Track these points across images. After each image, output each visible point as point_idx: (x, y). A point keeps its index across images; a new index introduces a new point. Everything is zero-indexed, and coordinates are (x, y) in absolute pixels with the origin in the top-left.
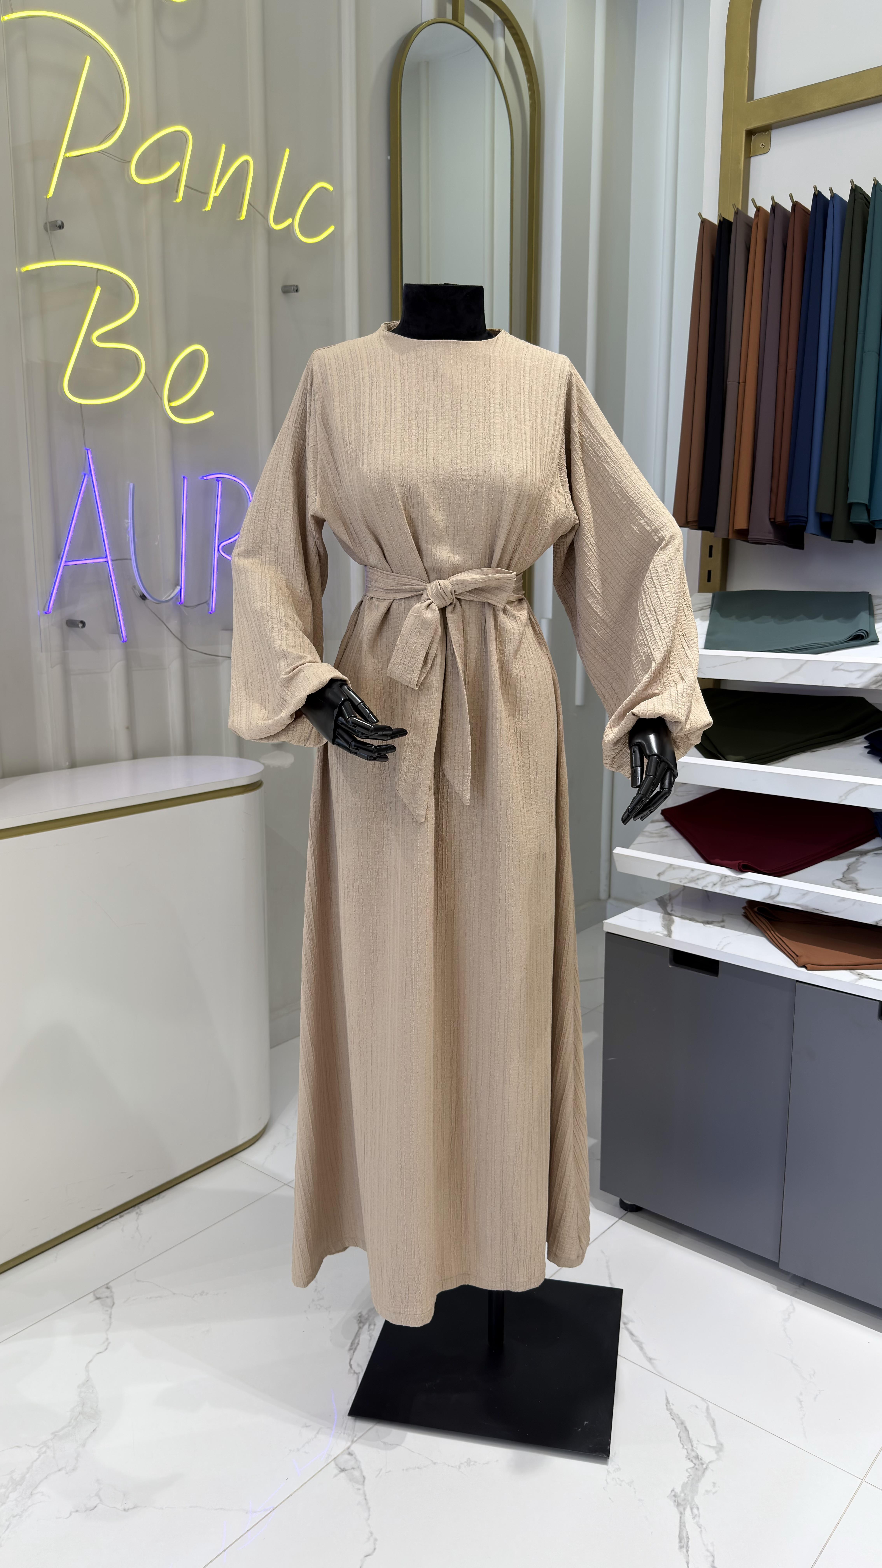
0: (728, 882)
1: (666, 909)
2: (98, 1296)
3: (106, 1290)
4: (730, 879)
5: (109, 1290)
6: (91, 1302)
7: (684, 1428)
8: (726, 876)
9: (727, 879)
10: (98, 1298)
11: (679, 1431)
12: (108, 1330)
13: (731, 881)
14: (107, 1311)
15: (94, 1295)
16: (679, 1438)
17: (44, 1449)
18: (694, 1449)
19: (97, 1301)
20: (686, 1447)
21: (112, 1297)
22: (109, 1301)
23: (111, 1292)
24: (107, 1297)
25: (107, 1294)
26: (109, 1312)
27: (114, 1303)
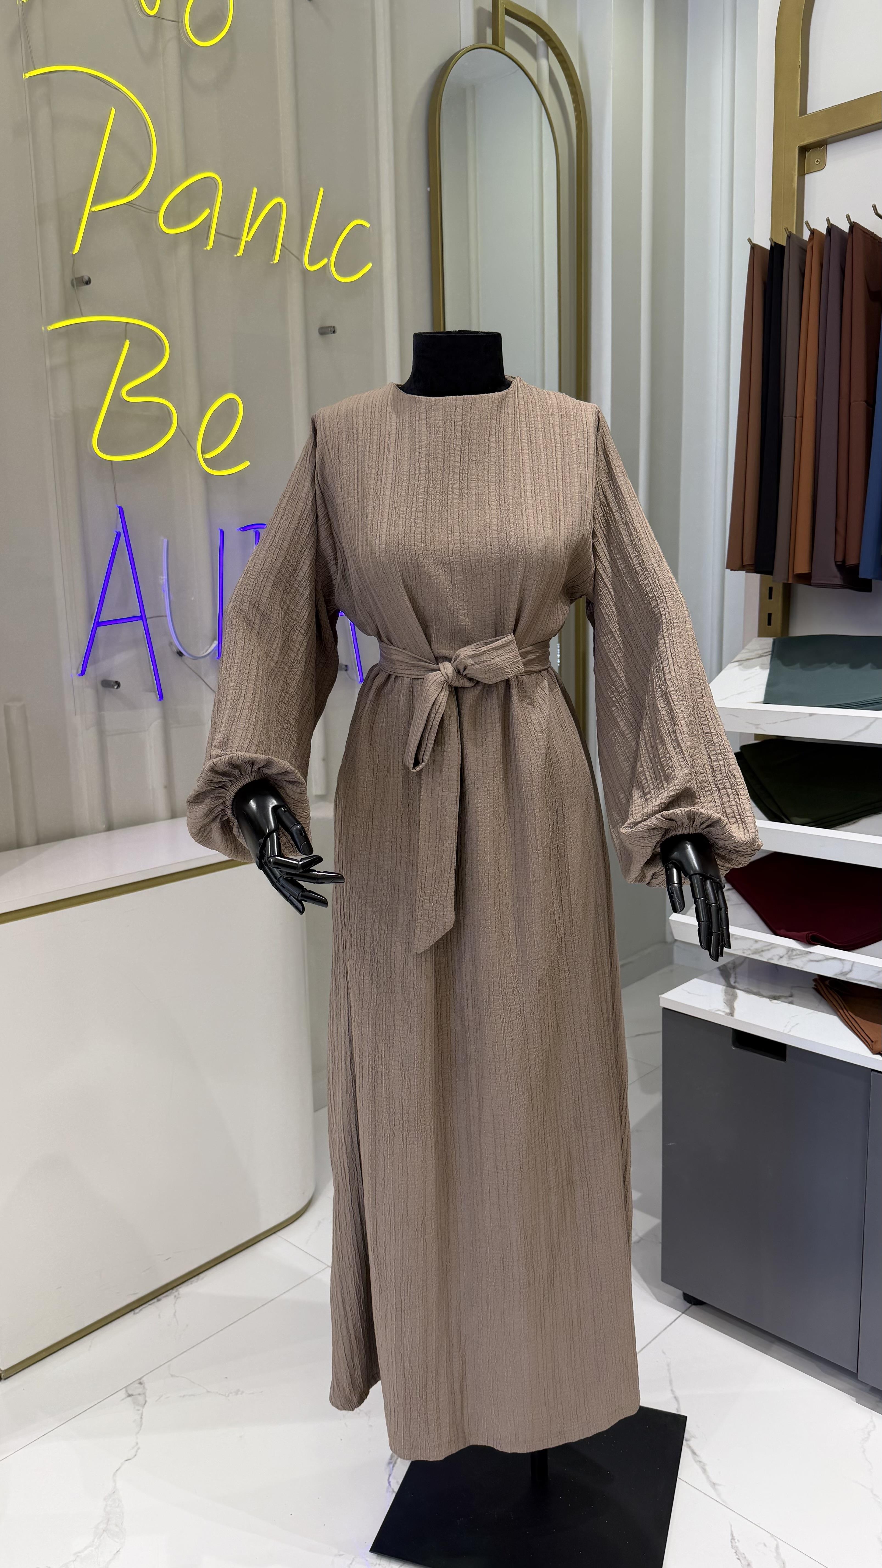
0: (796, 955)
1: (729, 980)
2: (130, 1392)
3: (139, 1385)
4: (798, 952)
5: (142, 1386)
6: (123, 1400)
8: (793, 950)
9: (794, 953)
10: (130, 1396)
12: (138, 1433)
13: (799, 955)
14: (139, 1410)
15: (126, 1391)
19: (129, 1399)
21: (144, 1394)
22: (141, 1398)
23: (144, 1387)
24: (139, 1394)
25: (140, 1391)
26: (140, 1412)
27: (146, 1402)
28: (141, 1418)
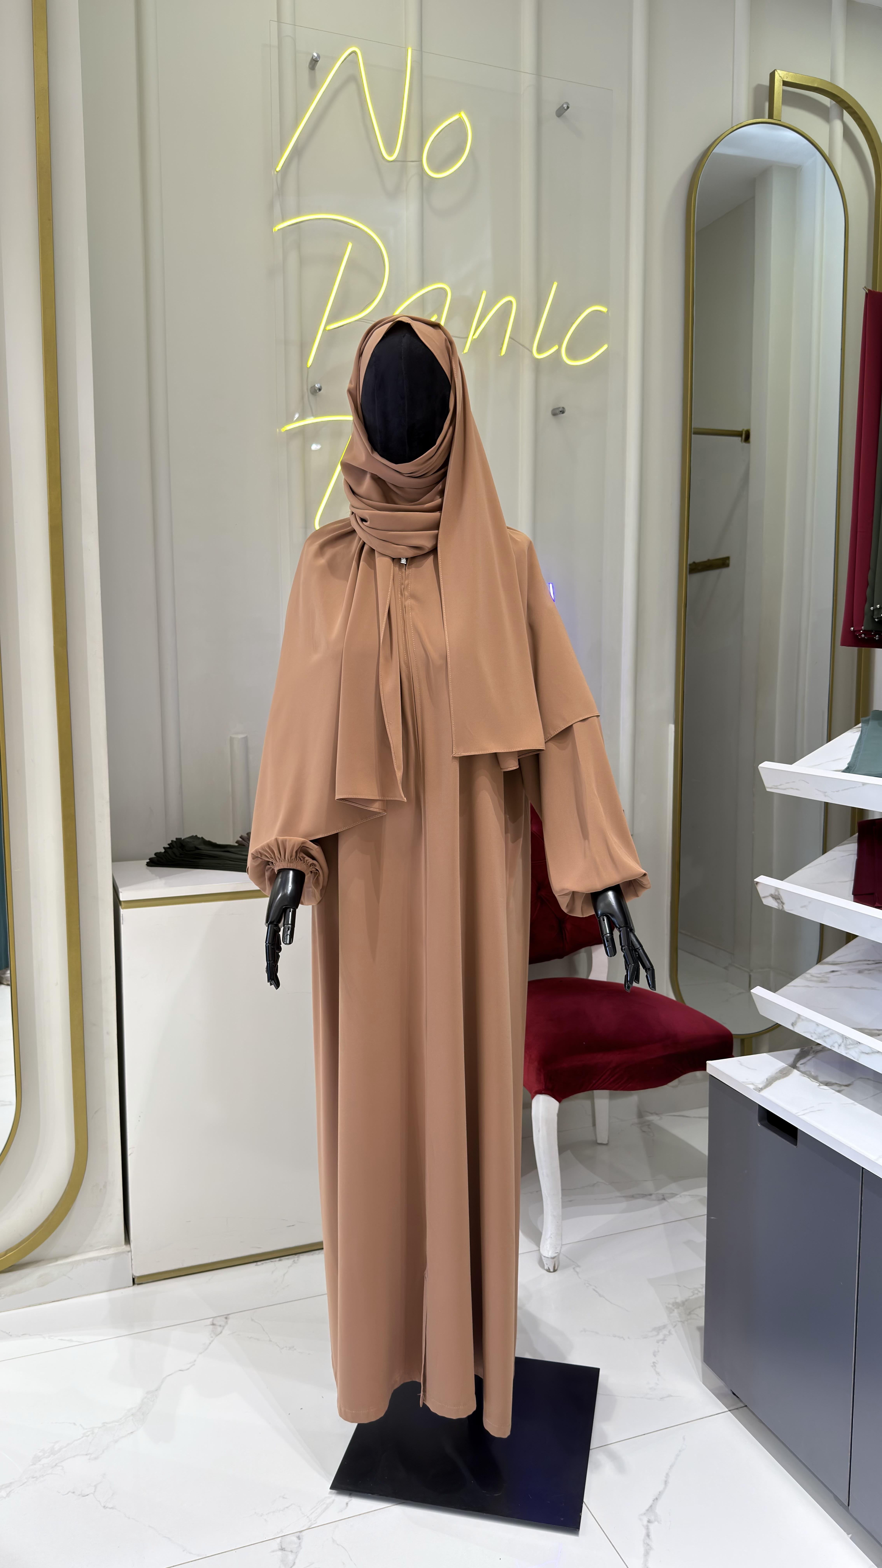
2: (215, 1322)
3: (224, 1319)
5: (226, 1320)
6: (206, 1326)
8: (846, 1038)
10: (213, 1324)
12: (201, 1353)
14: (212, 1337)
15: (213, 1321)
17: (89, 1433)
19: (211, 1327)
21: (224, 1327)
22: (219, 1329)
23: (227, 1323)
24: (220, 1326)
25: (223, 1323)
26: (212, 1339)
27: (221, 1332)
28: (210, 1343)
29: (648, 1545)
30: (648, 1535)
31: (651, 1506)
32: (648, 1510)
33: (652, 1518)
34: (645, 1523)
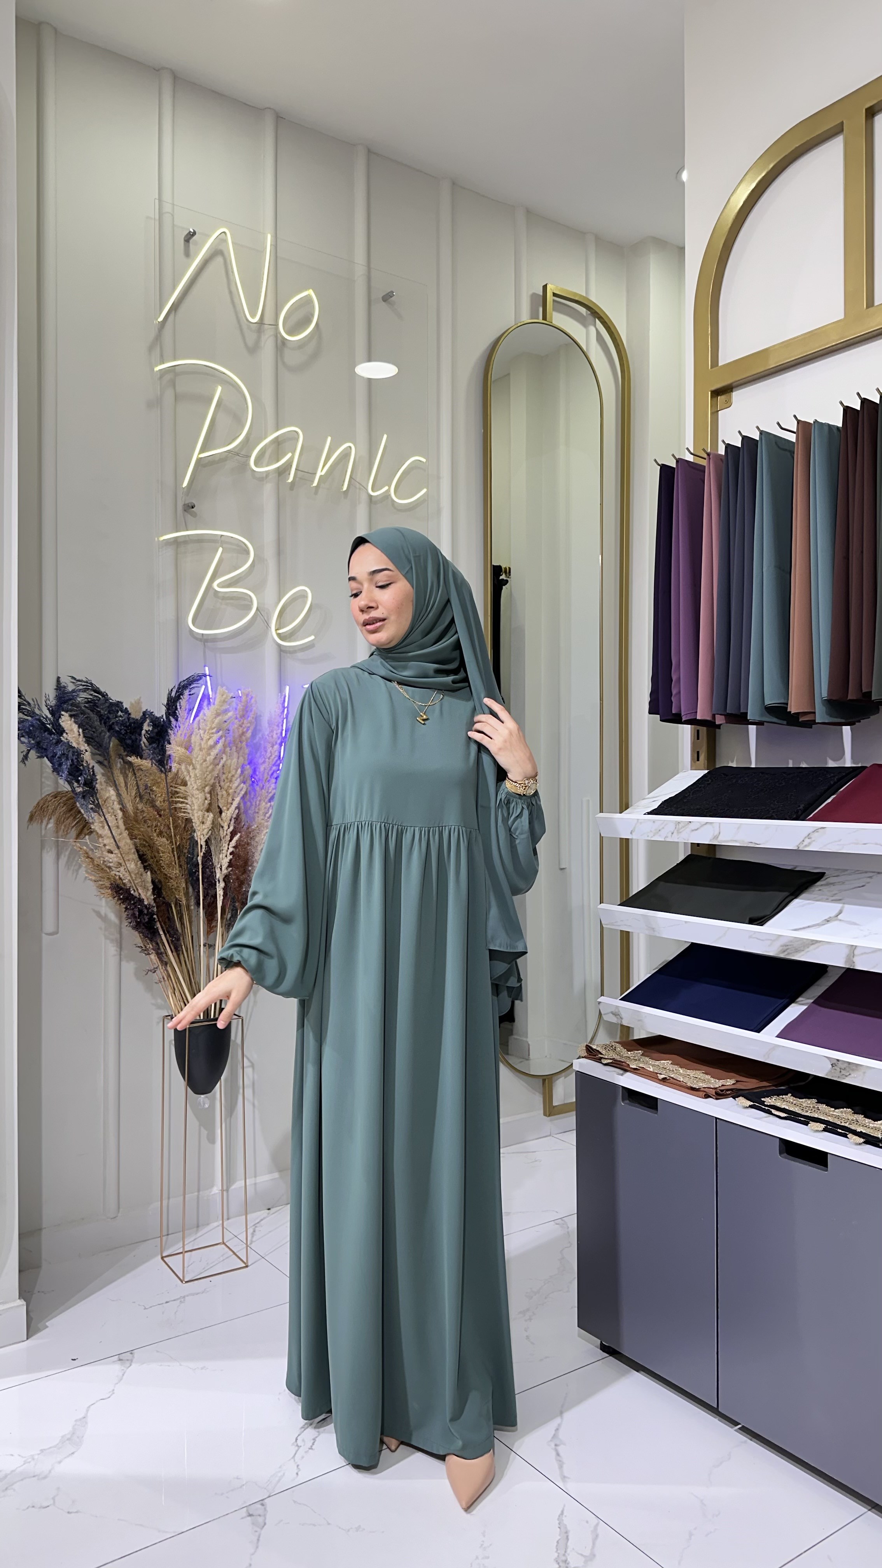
2: (121, 1358)
3: (129, 1355)
5: (131, 1355)
6: (114, 1362)
7: (565, 1537)
10: (120, 1360)
11: (559, 1537)
12: (117, 1384)
15: (119, 1357)
16: (556, 1544)
17: (30, 1460)
18: (567, 1555)
19: (119, 1362)
20: (559, 1552)
21: (132, 1361)
22: (127, 1363)
23: (133, 1357)
24: (128, 1360)
25: (129, 1358)
26: (124, 1371)
27: (131, 1365)
28: (123, 1375)
29: (560, 1461)
30: (558, 1454)
31: (554, 1435)
32: (553, 1438)
33: (558, 1443)
34: (553, 1446)
